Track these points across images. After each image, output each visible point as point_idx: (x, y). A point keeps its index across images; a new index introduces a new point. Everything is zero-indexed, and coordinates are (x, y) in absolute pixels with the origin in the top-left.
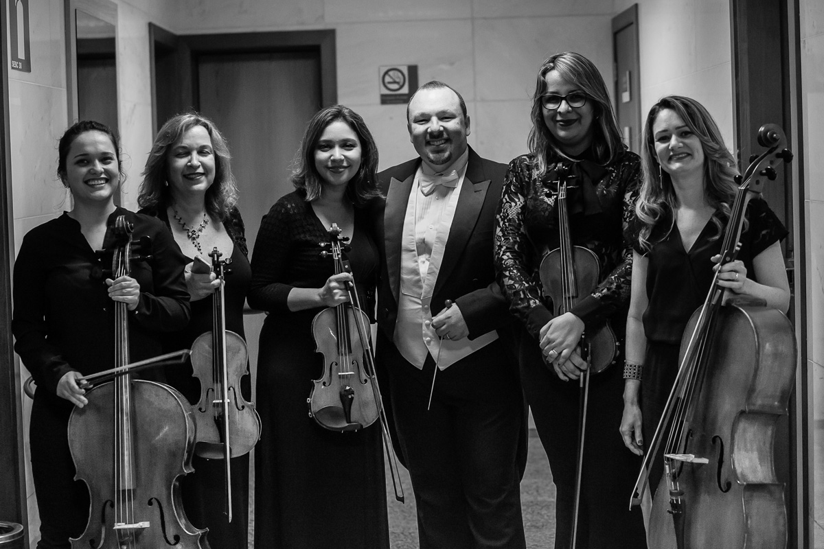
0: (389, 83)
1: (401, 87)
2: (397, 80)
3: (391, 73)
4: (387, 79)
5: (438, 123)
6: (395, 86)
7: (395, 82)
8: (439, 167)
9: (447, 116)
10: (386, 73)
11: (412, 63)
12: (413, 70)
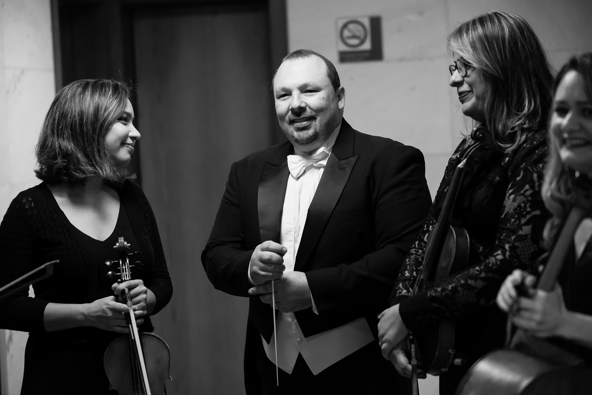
0: (349, 38)
1: (362, 42)
2: (358, 34)
3: (351, 26)
4: (346, 33)
5: (299, 98)
6: (355, 42)
7: (354, 37)
8: (308, 148)
9: (309, 88)
10: (345, 26)
11: (374, 12)
12: (376, 23)
